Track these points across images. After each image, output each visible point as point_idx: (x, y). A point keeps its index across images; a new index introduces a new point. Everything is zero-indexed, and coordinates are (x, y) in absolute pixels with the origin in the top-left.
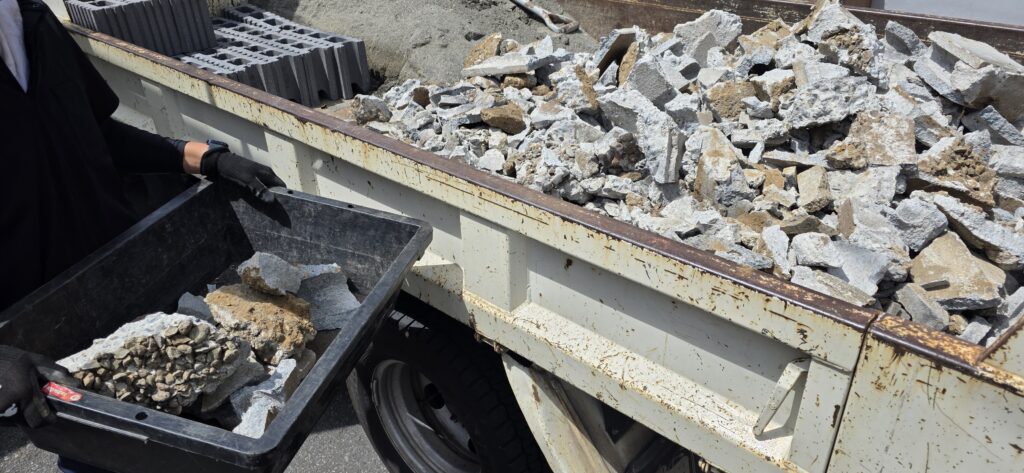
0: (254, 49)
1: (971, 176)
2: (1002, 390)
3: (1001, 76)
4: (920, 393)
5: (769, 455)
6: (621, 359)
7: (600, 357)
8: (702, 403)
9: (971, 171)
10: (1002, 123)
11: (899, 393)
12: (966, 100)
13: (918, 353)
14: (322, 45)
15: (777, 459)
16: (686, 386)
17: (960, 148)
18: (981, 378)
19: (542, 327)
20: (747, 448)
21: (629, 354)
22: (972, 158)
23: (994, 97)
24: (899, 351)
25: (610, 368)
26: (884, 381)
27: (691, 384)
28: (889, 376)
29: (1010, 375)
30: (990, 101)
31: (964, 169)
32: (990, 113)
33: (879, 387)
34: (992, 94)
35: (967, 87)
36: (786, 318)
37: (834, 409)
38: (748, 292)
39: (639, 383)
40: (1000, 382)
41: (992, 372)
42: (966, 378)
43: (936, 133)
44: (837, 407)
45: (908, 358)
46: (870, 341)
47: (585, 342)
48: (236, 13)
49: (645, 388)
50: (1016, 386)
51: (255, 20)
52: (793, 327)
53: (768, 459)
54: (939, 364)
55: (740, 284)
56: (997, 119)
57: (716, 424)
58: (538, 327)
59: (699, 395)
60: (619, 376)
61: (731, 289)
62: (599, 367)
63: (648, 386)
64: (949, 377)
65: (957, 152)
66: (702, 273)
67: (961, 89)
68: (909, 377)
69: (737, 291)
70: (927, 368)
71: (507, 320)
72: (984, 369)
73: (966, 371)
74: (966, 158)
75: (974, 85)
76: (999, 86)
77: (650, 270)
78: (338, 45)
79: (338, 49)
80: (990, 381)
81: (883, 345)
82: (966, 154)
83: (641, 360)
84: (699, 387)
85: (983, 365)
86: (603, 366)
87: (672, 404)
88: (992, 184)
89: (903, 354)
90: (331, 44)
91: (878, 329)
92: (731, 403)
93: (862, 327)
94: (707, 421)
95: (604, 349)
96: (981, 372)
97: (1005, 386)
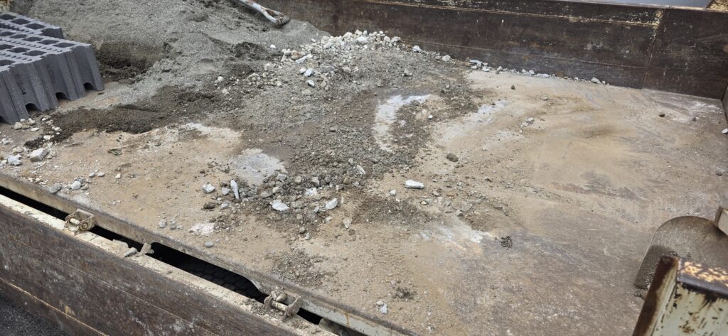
0: (17, 51)
24: (711, 297)
26: (692, 325)
28: (699, 321)
33: (687, 330)
45: (720, 303)
68: (720, 320)
81: (693, 293)
89: (714, 300)
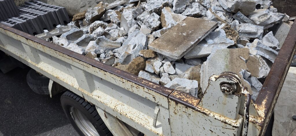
1: (230, 35)
2: (203, 114)
3: (241, 2)
4: (185, 115)
5: (158, 133)
6: (120, 106)
7: (115, 106)
8: (141, 118)
9: (230, 33)
10: (243, 17)
11: (180, 115)
12: (232, 10)
13: (181, 103)
14: (52, 10)
15: (160, 134)
16: (137, 113)
17: (227, 27)
18: (197, 110)
19: (100, 97)
20: (152, 131)
21: (122, 104)
22: (231, 29)
23: (240, 9)
24: (177, 103)
25: (117, 109)
26: (176, 112)
27: (139, 112)
28: (177, 110)
29: (205, 109)
30: (239, 10)
31: (228, 33)
32: (239, 14)
33: (175, 113)
34: (239, 8)
35: (231, 7)
36: (149, 94)
37: (168, 120)
38: (139, 86)
39: (125, 113)
40: (202, 111)
41: (200, 109)
42: (194, 110)
43: (220, 23)
44: (169, 119)
45: (179, 105)
46: (170, 100)
47: (111, 101)
48: (29, 2)
49: (126, 114)
50: (206, 113)
51: (34, 4)
52: (151, 96)
53: (158, 134)
54: (187, 107)
55: (137, 84)
56: (241, 15)
57: (144, 124)
58: (99, 97)
59: (140, 115)
60: (119, 111)
61: (135, 86)
62: (114, 109)
63: (127, 114)
64: (190, 110)
65: (226, 28)
66: (127, 81)
67: (229, 7)
68: (181, 110)
69: (136, 86)
70: (184, 108)
71: (90, 96)
72: (198, 108)
73: (193, 109)
74: (229, 29)
75: (233, 6)
76: (241, 5)
77: (116, 81)
78: (57, 10)
79: (57, 11)
80: (199, 111)
81: (173, 101)
82: (229, 28)
83: (126, 105)
84: (141, 113)
85: (198, 106)
86: (115, 108)
87: (133, 119)
88: (237, 37)
89: (178, 104)
90: (55, 10)
91: (171, 96)
92: (149, 117)
93: (167, 96)
94: (142, 123)
95: (116, 103)
96: (197, 109)
97: (203, 113)
